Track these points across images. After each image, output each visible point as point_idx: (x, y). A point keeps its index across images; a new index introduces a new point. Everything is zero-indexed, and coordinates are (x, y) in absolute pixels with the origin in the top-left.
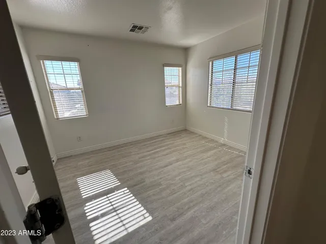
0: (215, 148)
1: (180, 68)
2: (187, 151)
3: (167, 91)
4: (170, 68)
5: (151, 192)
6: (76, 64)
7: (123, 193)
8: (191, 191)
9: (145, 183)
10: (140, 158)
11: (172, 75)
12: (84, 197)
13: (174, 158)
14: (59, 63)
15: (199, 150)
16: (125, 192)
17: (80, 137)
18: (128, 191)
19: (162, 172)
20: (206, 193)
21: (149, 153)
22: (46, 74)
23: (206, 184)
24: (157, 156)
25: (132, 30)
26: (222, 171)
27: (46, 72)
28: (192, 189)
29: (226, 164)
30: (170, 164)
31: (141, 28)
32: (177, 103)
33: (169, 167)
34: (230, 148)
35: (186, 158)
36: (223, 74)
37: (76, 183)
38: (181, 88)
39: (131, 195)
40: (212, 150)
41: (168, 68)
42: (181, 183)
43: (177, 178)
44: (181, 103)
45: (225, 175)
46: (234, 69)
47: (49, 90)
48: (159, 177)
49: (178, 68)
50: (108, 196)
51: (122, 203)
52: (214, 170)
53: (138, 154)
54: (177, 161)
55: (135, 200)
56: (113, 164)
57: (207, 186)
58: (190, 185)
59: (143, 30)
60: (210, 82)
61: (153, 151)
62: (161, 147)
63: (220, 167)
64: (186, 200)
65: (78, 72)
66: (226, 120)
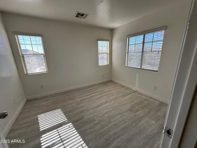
0: (130, 94)
1: (108, 42)
2: (112, 96)
3: (100, 56)
4: (102, 42)
5: (87, 127)
6: (40, 38)
7: (68, 127)
8: (115, 126)
9: (84, 119)
10: (81, 101)
11: (103, 46)
12: (41, 130)
13: (104, 101)
14: (28, 37)
15: (120, 95)
16: (70, 126)
17: (42, 86)
18: (72, 125)
19: (96, 111)
20: (125, 128)
21: (87, 97)
22: (19, 44)
23: (125, 120)
24: (92, 99)
25: (77, 16)
26: (135, 110)
27: (19, 43)
28: (115, 124)
29: (138, 105)
30: (101, 105)
31: (82, 15)
32: (106, 64)
33: (100, 107)
34: (140, 94)
35: (112, 100)
36: (135, 46)
37: (37, 119)
38: (108, 55)
39: (74, 129)
40: (129, 95)
41: (100, 42)
42: (108, 120)
43: (106, 116)
44: (108, 64)
45: (137, 113)
46: (143, 43)
47: (21, 55)
48: (93, 115)
49: (107, 42)
50: (58, 129)
51: (67, 135)
52: (130, 110)
53: (81, 97)
54: (106, 103)
55: (77, 133)
56: (63, 105)
57: (126, 122)
58: (114, 121)
59: (84, 16)
60: (127, 51)
61: (90, 96)
62: (95, 93)
63: (134, 108)
64: (112, 133)
65: (41, 43)
66: (137, 75)
